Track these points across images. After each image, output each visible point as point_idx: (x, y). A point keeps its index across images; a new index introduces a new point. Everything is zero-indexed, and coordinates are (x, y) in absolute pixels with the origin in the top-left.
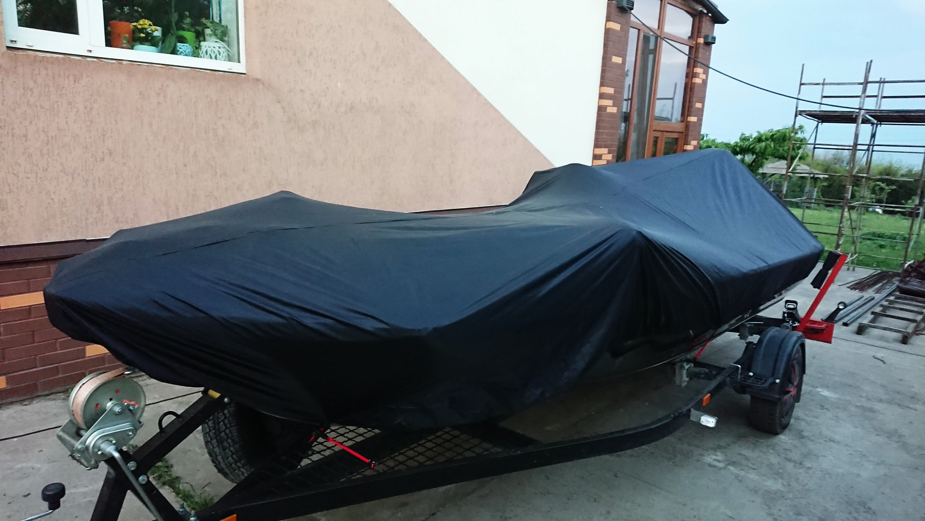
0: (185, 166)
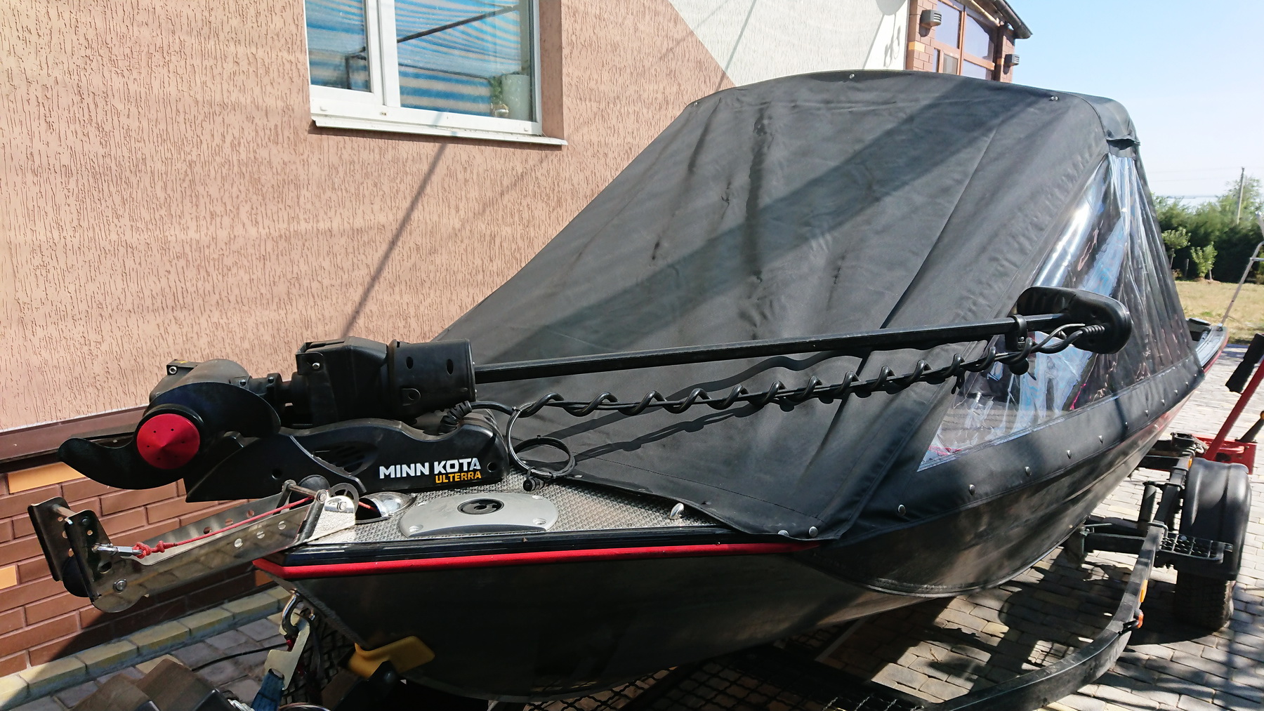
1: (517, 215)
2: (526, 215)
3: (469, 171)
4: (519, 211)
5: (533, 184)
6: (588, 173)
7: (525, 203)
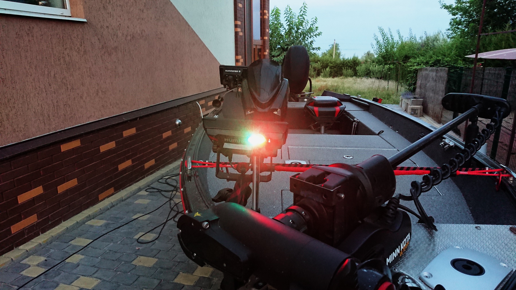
0: (50, 85)
1: (62, 60)
2: (67, 59)
3: (30, 35)
4: (63, 57)
5: (69, 43)
6: (100, 36)
7: (66, 53)
